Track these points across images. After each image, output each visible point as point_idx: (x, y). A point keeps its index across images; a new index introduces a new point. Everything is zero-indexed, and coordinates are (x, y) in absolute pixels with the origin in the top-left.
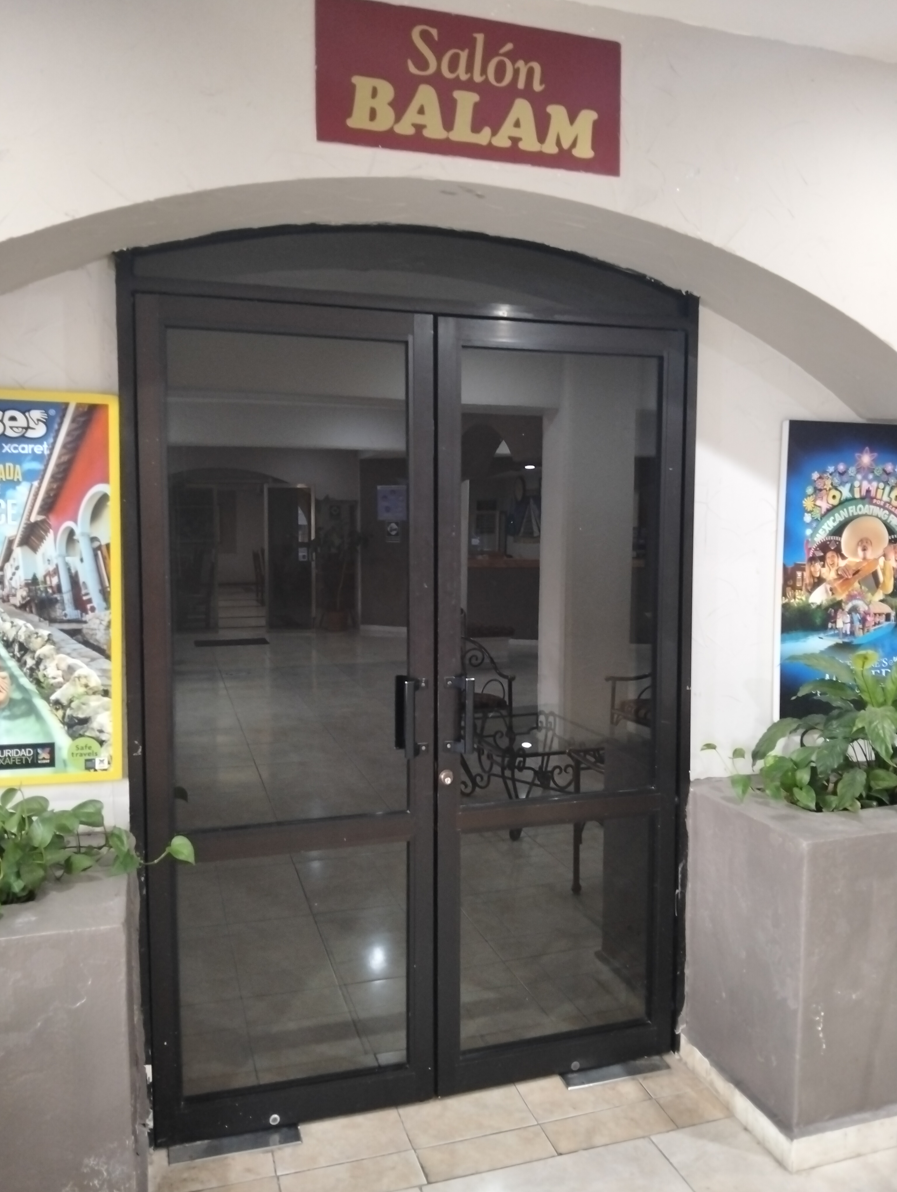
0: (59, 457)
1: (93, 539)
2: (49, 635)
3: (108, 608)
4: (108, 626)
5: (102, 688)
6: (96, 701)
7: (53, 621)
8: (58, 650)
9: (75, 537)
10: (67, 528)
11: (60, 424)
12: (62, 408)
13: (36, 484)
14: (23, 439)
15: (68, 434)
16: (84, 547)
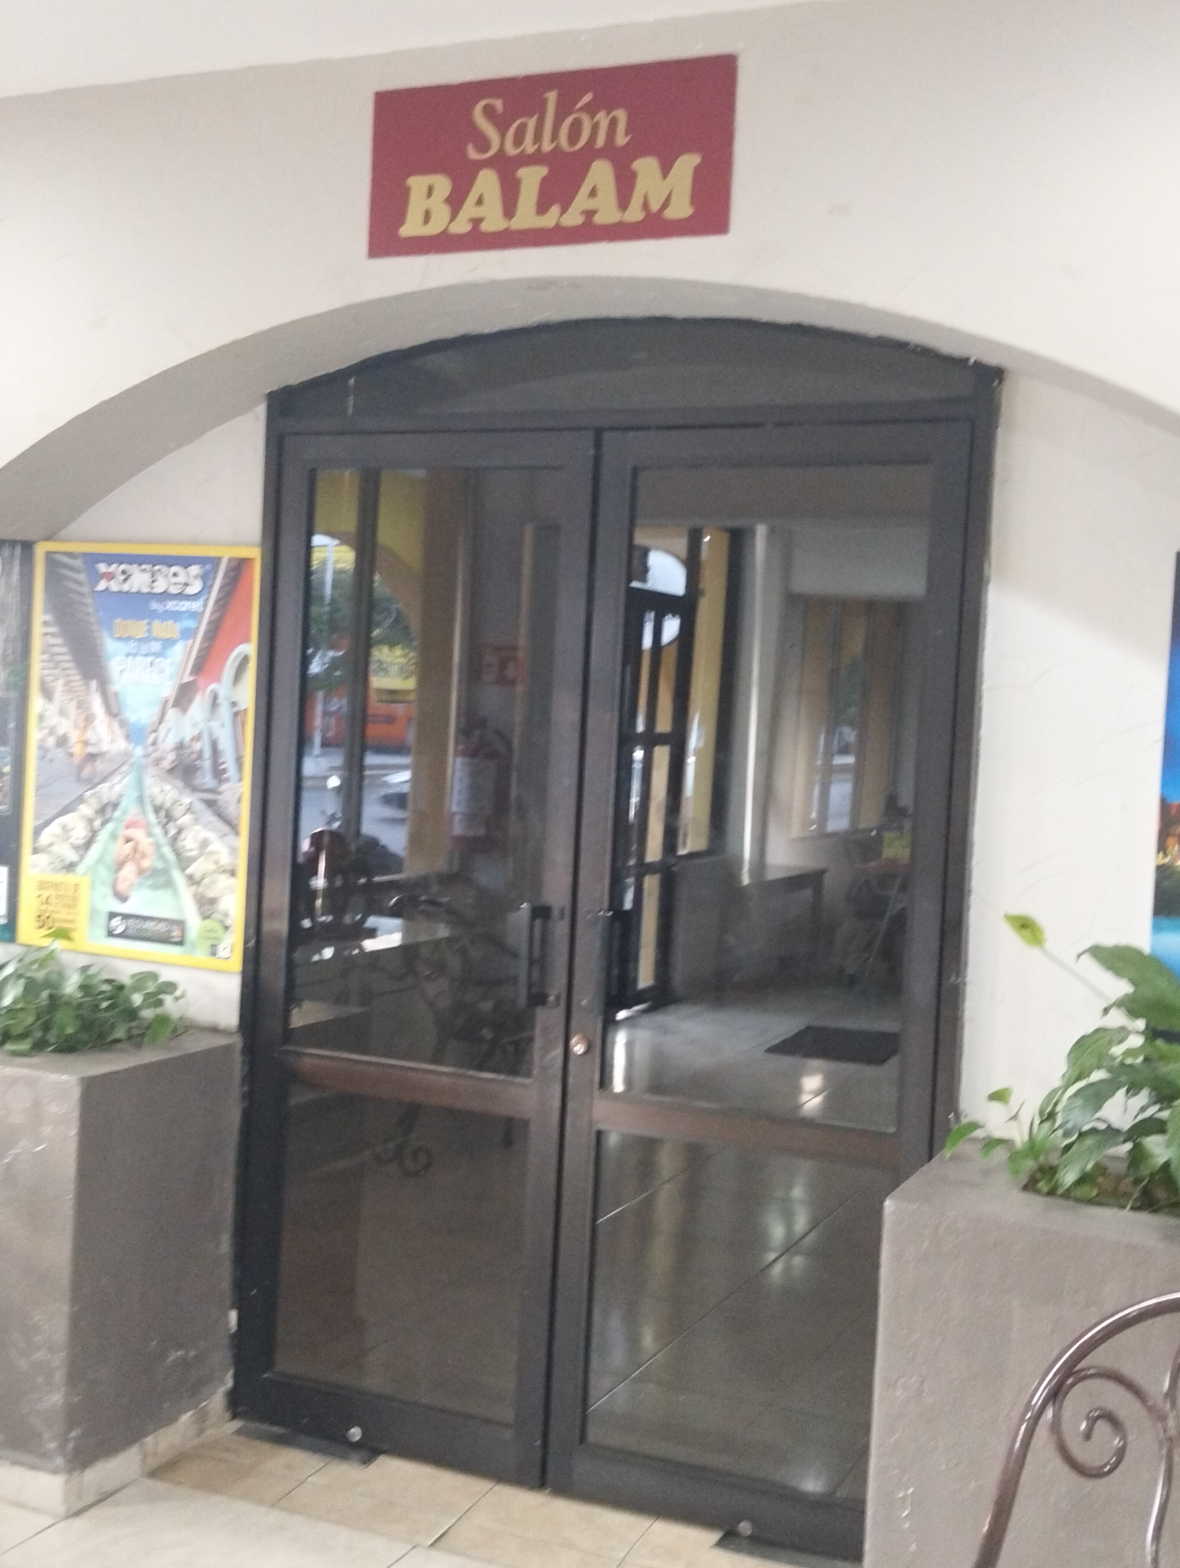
0: (212, 613)
1: (234, 704)
2: (191, 803)
3: (240, 780)
4: (239, 801)
5: (230, 868)
6: (224, 881)
7: (195, 789)
8: (197, 820)
9: (218, 701)
10: (212, 691)
11: (214, 578)
12: (215, 562)
13: (191, 641)
14: (181, 596)
15: (221, 589)
16: (225, 711)
